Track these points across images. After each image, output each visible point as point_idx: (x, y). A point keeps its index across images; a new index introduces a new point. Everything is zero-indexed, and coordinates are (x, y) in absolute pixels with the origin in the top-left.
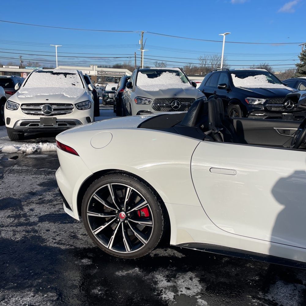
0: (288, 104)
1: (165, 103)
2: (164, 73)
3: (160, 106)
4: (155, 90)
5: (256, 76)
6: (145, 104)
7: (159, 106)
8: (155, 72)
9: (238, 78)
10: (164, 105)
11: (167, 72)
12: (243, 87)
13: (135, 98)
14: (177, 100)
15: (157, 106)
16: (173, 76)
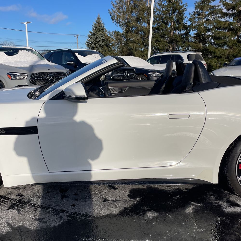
0: (126, 74)
1: (41, 77)
2: (20, 51)
3: (38, 80)
4: (25, 66)
5: (93, 55)
6: (20, 79)
7: (36, 80)
8: (11, 50)
9: (81, 56)
10: (41, 78)
11: (22, 50)
12: (89, 63)
13: (7, 74)
14: (51, 74)
15: (34, 80)
16: (30, 54)
